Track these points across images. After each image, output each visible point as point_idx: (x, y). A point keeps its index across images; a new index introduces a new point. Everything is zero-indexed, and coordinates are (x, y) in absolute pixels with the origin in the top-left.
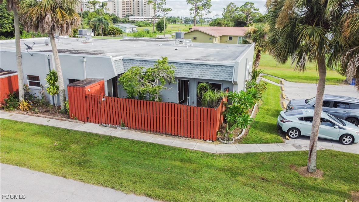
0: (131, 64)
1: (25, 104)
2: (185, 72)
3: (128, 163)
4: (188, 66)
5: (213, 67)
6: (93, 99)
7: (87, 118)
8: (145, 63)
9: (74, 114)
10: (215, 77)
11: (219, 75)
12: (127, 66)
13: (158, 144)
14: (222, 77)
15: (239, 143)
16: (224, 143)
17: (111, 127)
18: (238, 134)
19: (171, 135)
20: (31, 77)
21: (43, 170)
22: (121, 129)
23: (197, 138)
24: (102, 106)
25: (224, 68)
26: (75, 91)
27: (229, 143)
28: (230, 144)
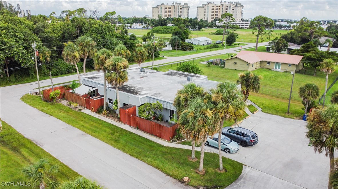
0: (150, 100)
1: (105, 112)
6: (128, 115)
7: (126, 122)
9: (122, 120)
13: (146, 138)
17: (133, 128)
19: (154, 135)
20: (110, 99)
21: (103, 141)
22: (137, 129)
23: (163, 139)
24: (131, 119)
26: (122, 111)
27: (174, 143)
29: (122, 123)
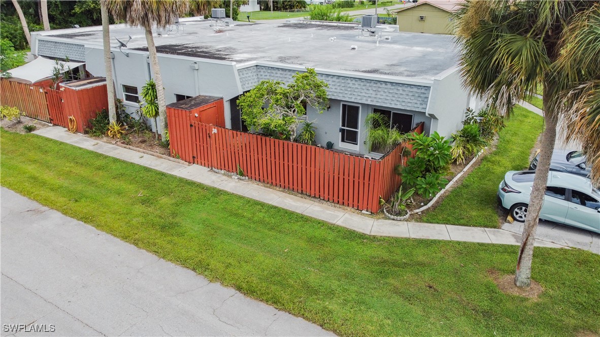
0: (268, 75)
1: (117, 128)
2: (350, 93)
3: (229, 234)
4: (356, 83)
5: (397, 87)
6: (201, 130)
7: (194, 157)
8: (289, 73)
9: (177, 150)
10: (398, 103)
11: (406, 101)
12: (263, 77)
13: (283, 209)
14: (410, 105)
15: (417, 221)
16: (389, 219)
17: (224, 174)
18: (422, 204)
19: (310, 196)
20: (128, 89)
21: (111, 231)
22: (238, 179)
23: (348, 206)
24: (213, 141)
25: (415, 90)
26: (176, 115)
27: (398, 219)
28: (400, 220)
29: (180, 160)
